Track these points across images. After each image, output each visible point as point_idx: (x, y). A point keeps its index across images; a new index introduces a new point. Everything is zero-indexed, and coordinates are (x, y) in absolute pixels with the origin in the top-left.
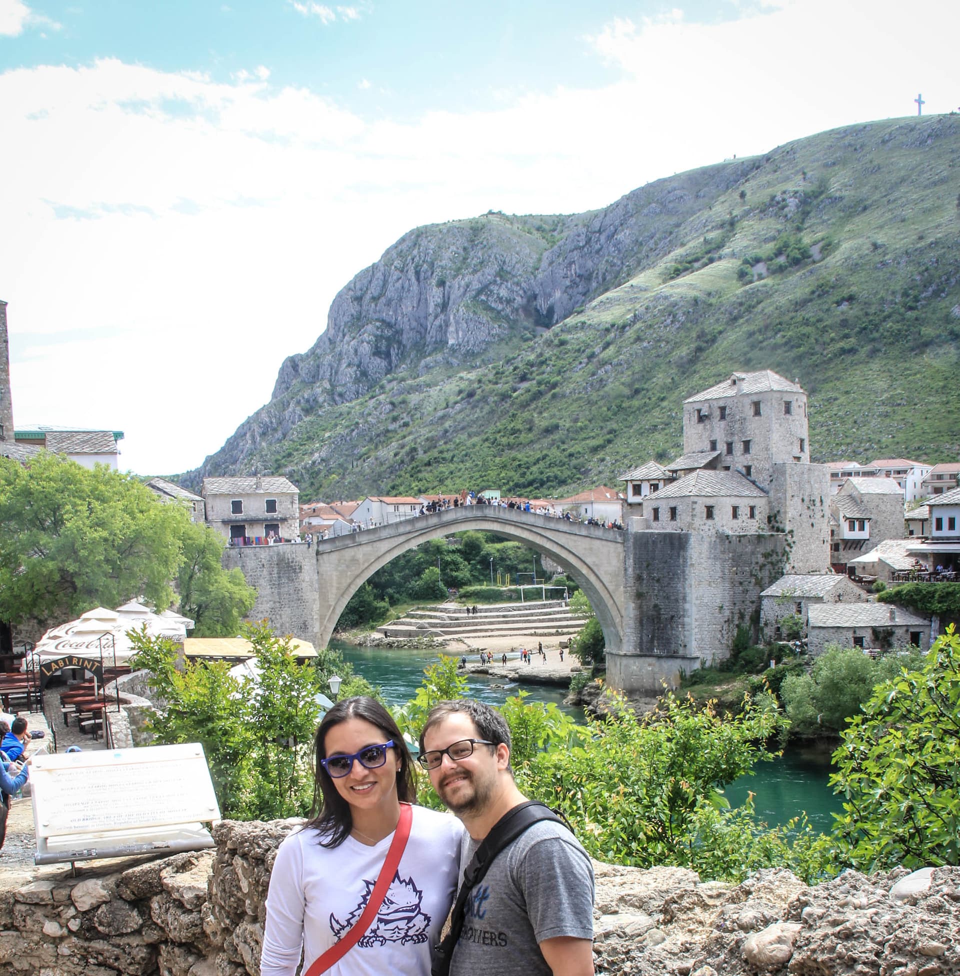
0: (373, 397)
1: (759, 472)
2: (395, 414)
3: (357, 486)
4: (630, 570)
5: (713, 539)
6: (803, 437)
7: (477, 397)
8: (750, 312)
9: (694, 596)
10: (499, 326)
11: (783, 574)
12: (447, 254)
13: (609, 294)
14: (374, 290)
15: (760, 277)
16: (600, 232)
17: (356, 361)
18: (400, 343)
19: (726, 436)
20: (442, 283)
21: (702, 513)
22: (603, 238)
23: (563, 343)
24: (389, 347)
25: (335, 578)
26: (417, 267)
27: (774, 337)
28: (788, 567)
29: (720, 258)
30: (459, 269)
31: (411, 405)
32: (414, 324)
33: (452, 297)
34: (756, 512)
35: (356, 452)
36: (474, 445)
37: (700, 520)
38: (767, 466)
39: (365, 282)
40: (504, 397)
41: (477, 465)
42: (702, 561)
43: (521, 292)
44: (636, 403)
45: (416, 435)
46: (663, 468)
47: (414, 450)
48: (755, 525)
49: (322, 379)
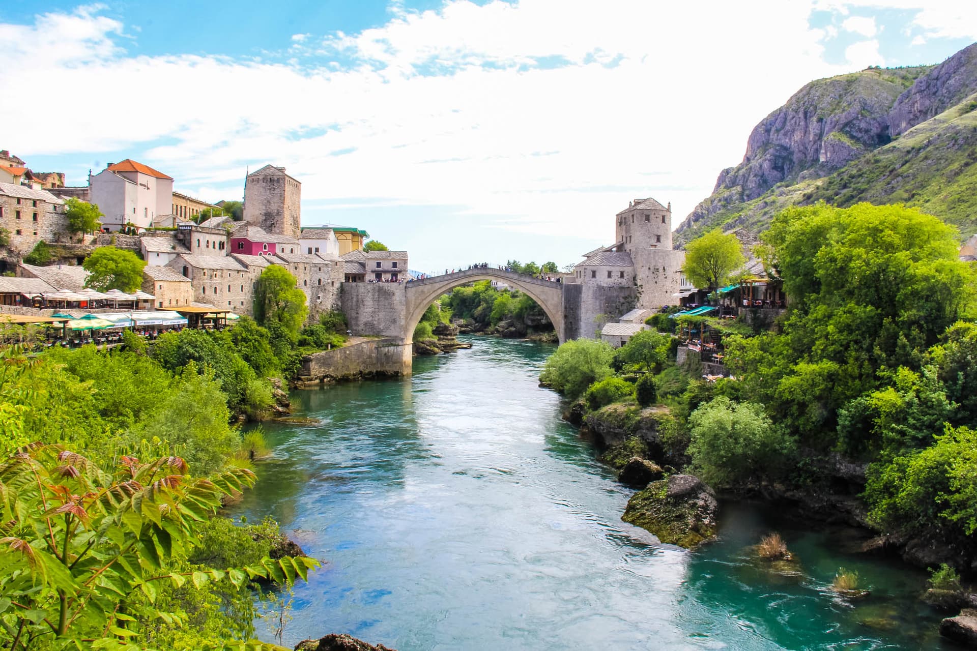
4: (563, 303)
5: (595, 288)
6: (658, 234)
10: (858, 148)
11: (634, 308)
12: (827, 100)
13: (917, 127)
14: (778, 125)
16: (937, 79)
17: (760, 173)
18: (791, 160)
19: (625, 233)
20: (820, 120)
21: (589, 275)
22: (939, 83)
23: (877, 161)
25: (413, 300)
26: (806, 109)
28: (638, 305)
30: (834, 109)
31: (778, 204)
32: (801, 148)
33: (826, 129)
34: (625, 275)
37: (589, 278)
38: (634, 250)
39: (773, 119)
42: (589, 300)
43: (877, 125)
48: (624, 282)
49: (738, 185)
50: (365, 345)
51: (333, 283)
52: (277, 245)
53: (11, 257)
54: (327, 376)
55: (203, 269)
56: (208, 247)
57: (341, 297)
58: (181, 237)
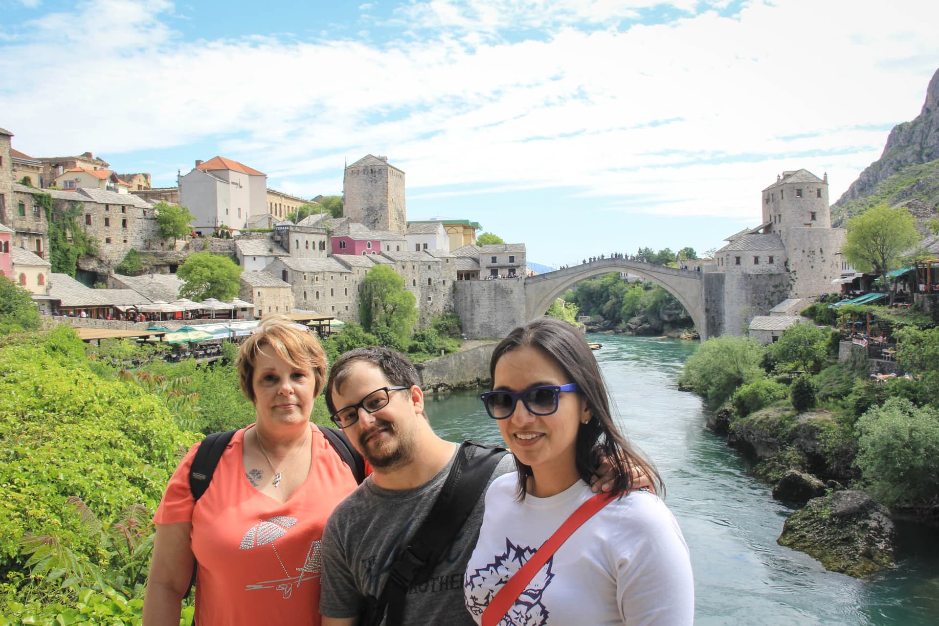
4: (703, 295)
5: (740, 277)
6: (814, 211)
9: (729, 311)
11: (787, 298)
21: (733, 261)
25: (534, 297)
28: (792, 293)
34: (775, 260)
37: (733, 265)
42: (733, 290)
48: (774, 268)
49: (915, 143)
50: (481, 350)
51: (444, 282)
52: (381, 242)
53: (101, 267)
54: (441, 385)
55: (304, 273)
56: (307, 247)
57: (454, 297)
58: (278, 238)
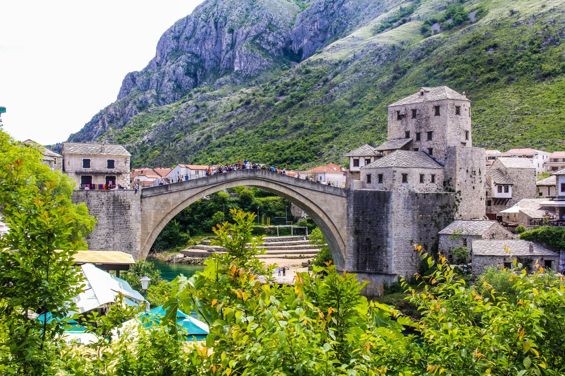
0: (184, 102)
1: (438, 152)
2: (198, 113)
3: (171, 158)
4: (351, 215)
5: (407, 196)
6: (468, 130)
7: (251, 105)
8: (429, 55)
9: (394, 233)
10: (267, 60)
11: (453, 220)
12: (236, 12)
13: (338, 42)
15: (436, 32)
19: (416, 128)
20: (231, 31)
21: (399, 178)
22: (335, 6)
24: (196, 70)
25: (153, 214)
26: (216, 19)
27: (444, 71)
28: (457, 215)
29: (410, 20)
30: (243, 22)
32: (213, 56)
33: (238, 40)
34: (436, 179)
35: (171, 136)
36: (249, 135)
37: (398, 183)
38: (443, 149)
39: (182, 27)
40: (269, 105)
41: (250, 148)
42: (400, 210)
43: (282, 39)
44: (354, 111)
45: (211, 127)
46: (373, 149)
47: (210, 137)
48: (435, 187)
49: (152, 88)
